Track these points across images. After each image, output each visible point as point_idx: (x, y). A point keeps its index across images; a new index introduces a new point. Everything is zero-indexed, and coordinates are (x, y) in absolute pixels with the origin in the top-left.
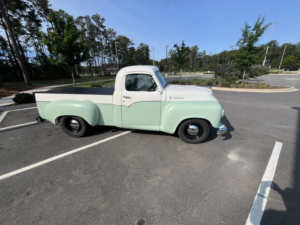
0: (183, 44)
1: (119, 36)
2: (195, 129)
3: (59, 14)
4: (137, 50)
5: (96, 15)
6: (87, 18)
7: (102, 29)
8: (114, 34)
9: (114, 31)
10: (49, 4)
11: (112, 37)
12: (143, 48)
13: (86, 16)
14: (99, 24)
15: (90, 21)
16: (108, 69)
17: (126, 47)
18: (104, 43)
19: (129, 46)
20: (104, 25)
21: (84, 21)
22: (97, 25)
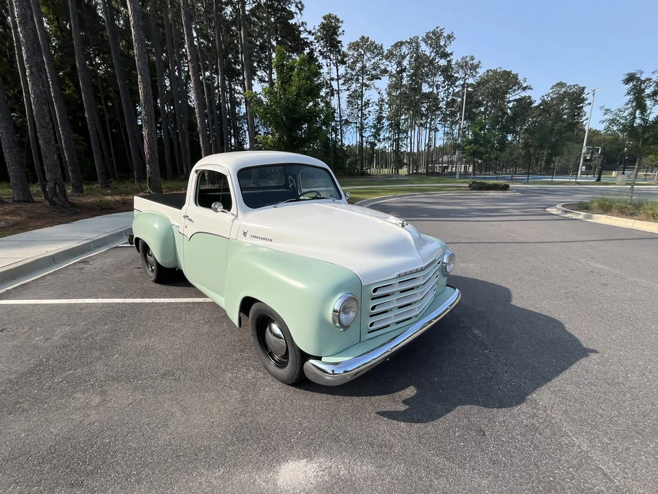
1: (488, 71)
3: (358, 46)
4: (540, 105)
5: (433, 32)
6: (414, 43)
7: (443, 62)
8: (475, 68)
9: (475, 62)
11: (467, 76)
12: (561, 98)
13: (411, 39)
14: (437, 51)
15: (418, 47)
16: (445, 158)
17: (503, 98)
18: (441, 95)
19: (513, 96)
20: (448, 50)
21: (404, 50)
22: (433, 54)
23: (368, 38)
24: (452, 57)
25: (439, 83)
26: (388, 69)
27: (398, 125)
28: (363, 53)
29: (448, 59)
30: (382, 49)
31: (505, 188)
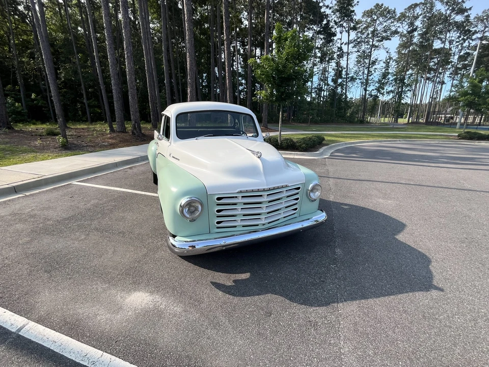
3: (372, 12)
10: (355, 2)
14: (453, 8)
15: (432, 7)
20: (466, 6)
21: (418, 11)
22: (448, 12)
23: (382, 5)
24: (469, 12)
25: (453, 38)
26: (399, 30)
27: (402, 80)
28: (376, 18)
29: (466, 14)
30: (394, 12)
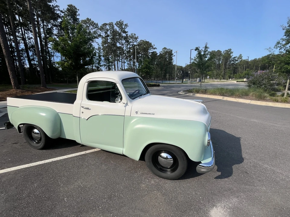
0: (206, 47)
1: (141, 40)
2: (168, 159)
3: (86, 22)
4: (159, 55)
5: (119, 22)
6: (111, 24)
7: (124, 35)
8: (136, 38)
9: (136, 36)
10: (77, 14)
11: (134, 42)
12: (166, 53)
13: (110, 23)
14: (121, 30)
15: (113, 27)
17: (147, 51)
18: (125, 48)
19: (151, 51)
20: (126, 30)
21: (108, 27)
22: (120, 31)
23: (90, 19)
24: (128, 33)
25: (123, 43)
26: (101, 34)
27: (109, 60)
28: (88, 25)
29: (126, 34)
30: (98, 25)
31: (159, 86)
